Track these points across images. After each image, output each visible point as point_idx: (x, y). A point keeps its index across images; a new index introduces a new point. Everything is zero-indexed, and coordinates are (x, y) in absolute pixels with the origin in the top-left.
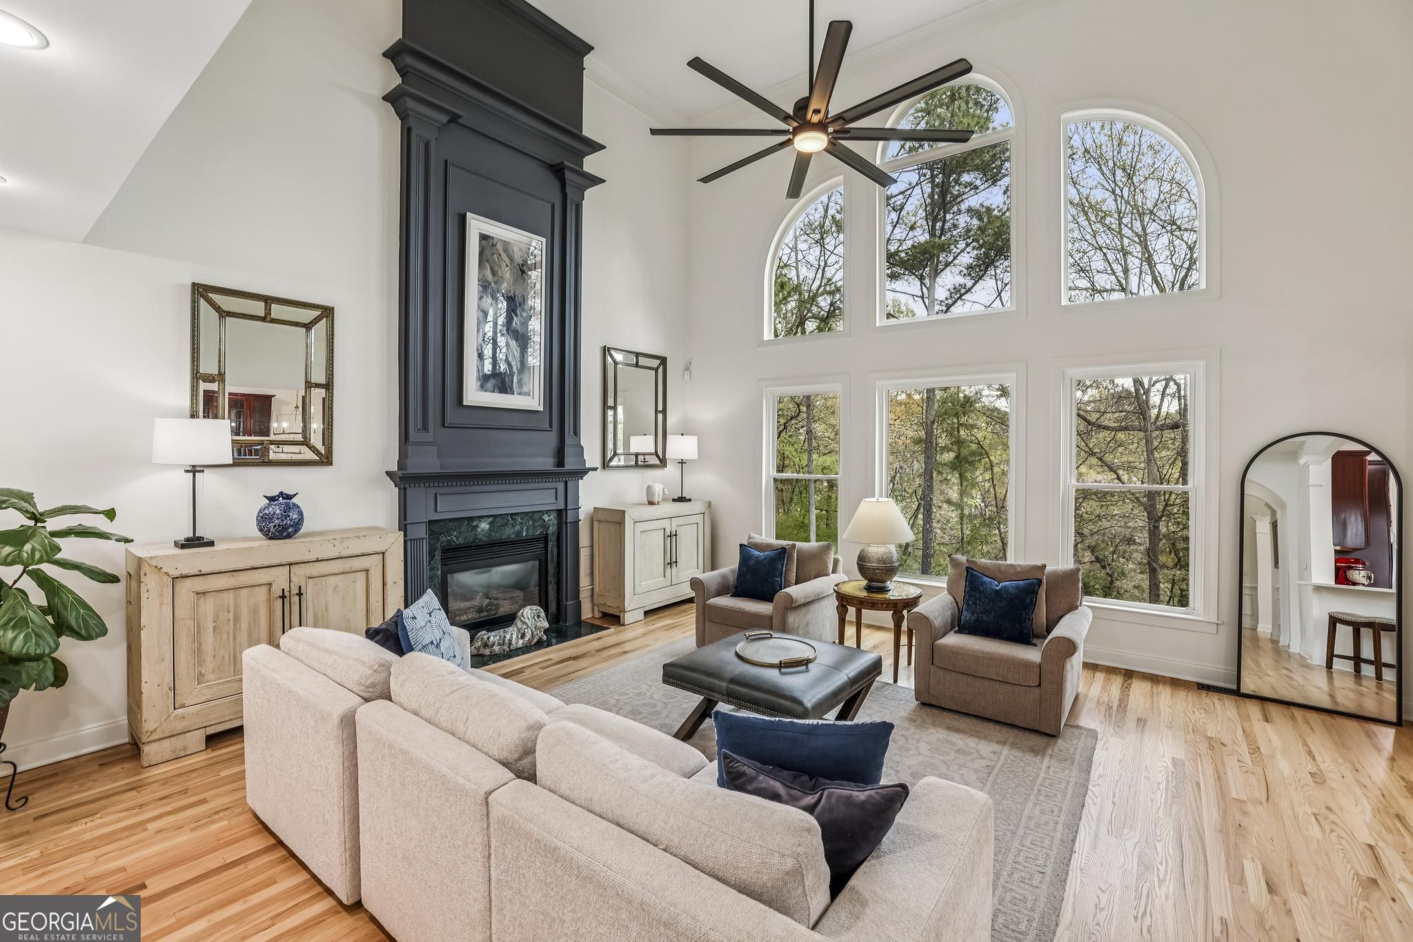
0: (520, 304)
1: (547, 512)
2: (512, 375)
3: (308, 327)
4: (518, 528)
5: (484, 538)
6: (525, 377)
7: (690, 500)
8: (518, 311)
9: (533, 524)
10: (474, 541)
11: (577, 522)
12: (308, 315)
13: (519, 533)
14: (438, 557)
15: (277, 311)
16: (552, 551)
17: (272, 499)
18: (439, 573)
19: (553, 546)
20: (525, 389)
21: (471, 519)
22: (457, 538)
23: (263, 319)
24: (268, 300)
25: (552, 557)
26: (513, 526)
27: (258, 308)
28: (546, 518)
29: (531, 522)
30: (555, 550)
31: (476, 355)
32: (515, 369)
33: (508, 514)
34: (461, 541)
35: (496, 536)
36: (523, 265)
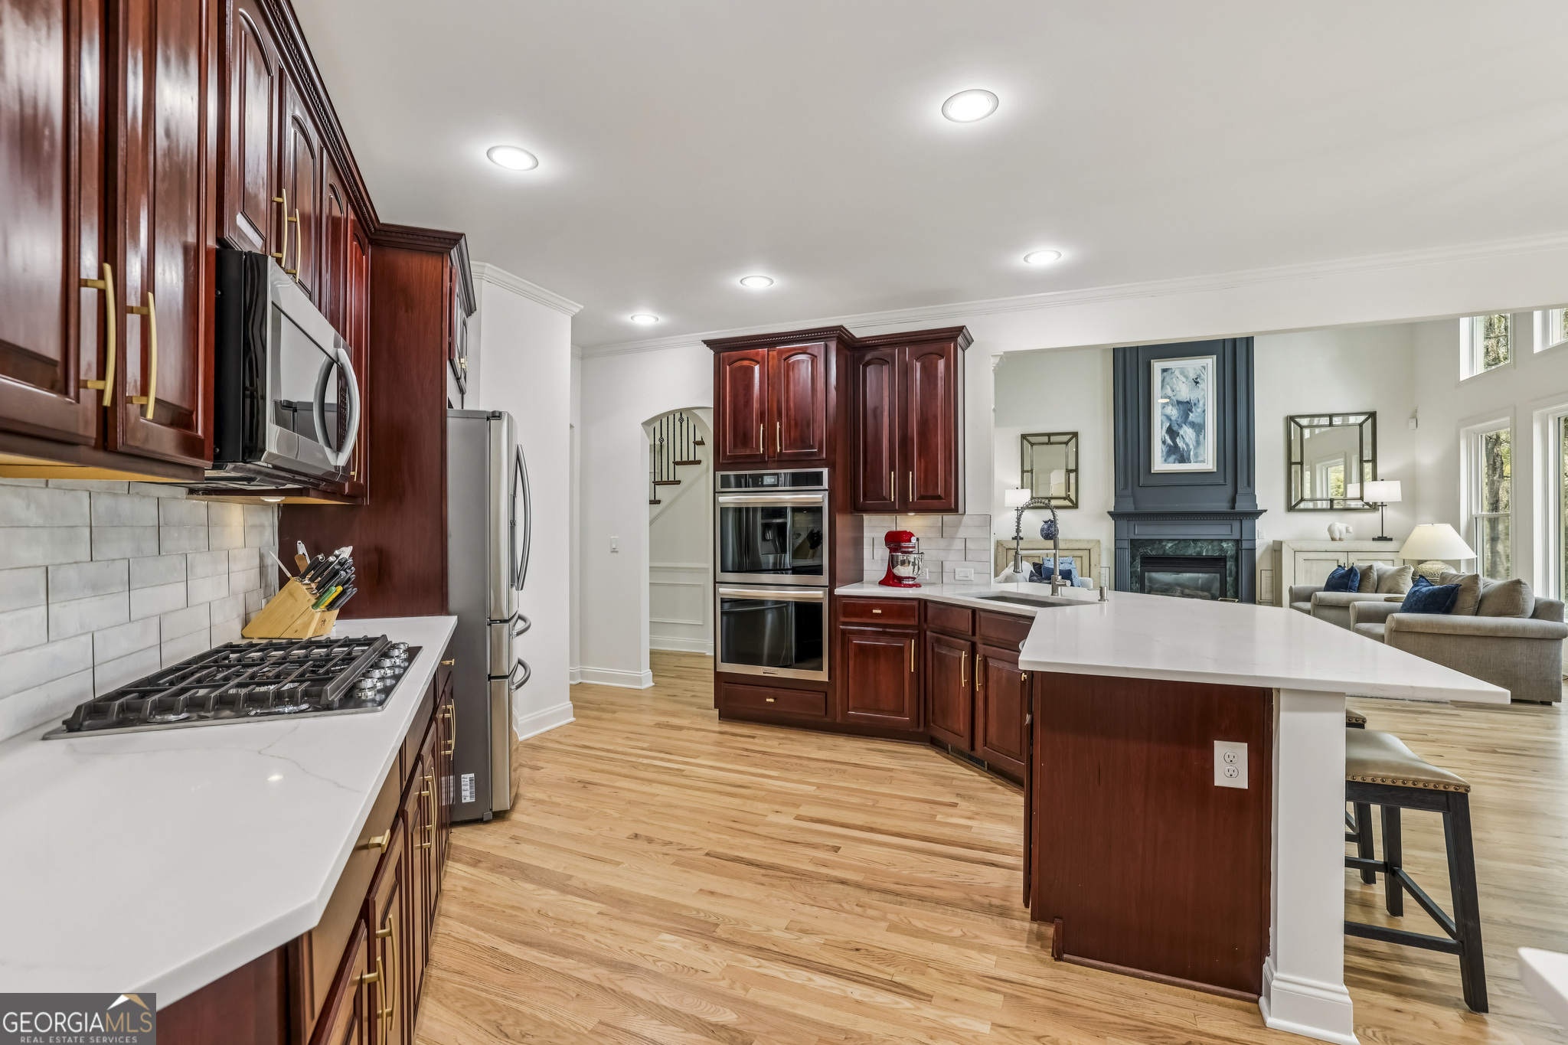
0: (1195, 404)
1: (1225, 540)
2: (1189, 451)
3: (1066, 443)
4: (1198, 549)
5: (1171, 553)
6: (1201, 450)
7: (1391, 540)
8: (1193, 409)
9: (1212, 548)
10: (1163, 555)
11: (1253, 550)
12: (1065, 438)
13: (1200, 553)
14: (1138, 560)
15: (1053, 439)
16: (1230, 569)
17: (1046, 522)
18: (1139, 570)
19: (1231, 565)
20: (1201, 459)
21: (1161, 541)
22: (1151, 551)
23: (1047, 444)
24: (1049, 435)
25: (1231, 571)
26: (1195, 548)
27: (1045, 439)
28: (1225, 545)
29: (1210, 547)
30: (1233, 568)
31: (1160, 442)
32: (1191, 447)
33: (1190, 540)
34: (1154, 553)
35: (1180, 553)
36: (1196, 379)
